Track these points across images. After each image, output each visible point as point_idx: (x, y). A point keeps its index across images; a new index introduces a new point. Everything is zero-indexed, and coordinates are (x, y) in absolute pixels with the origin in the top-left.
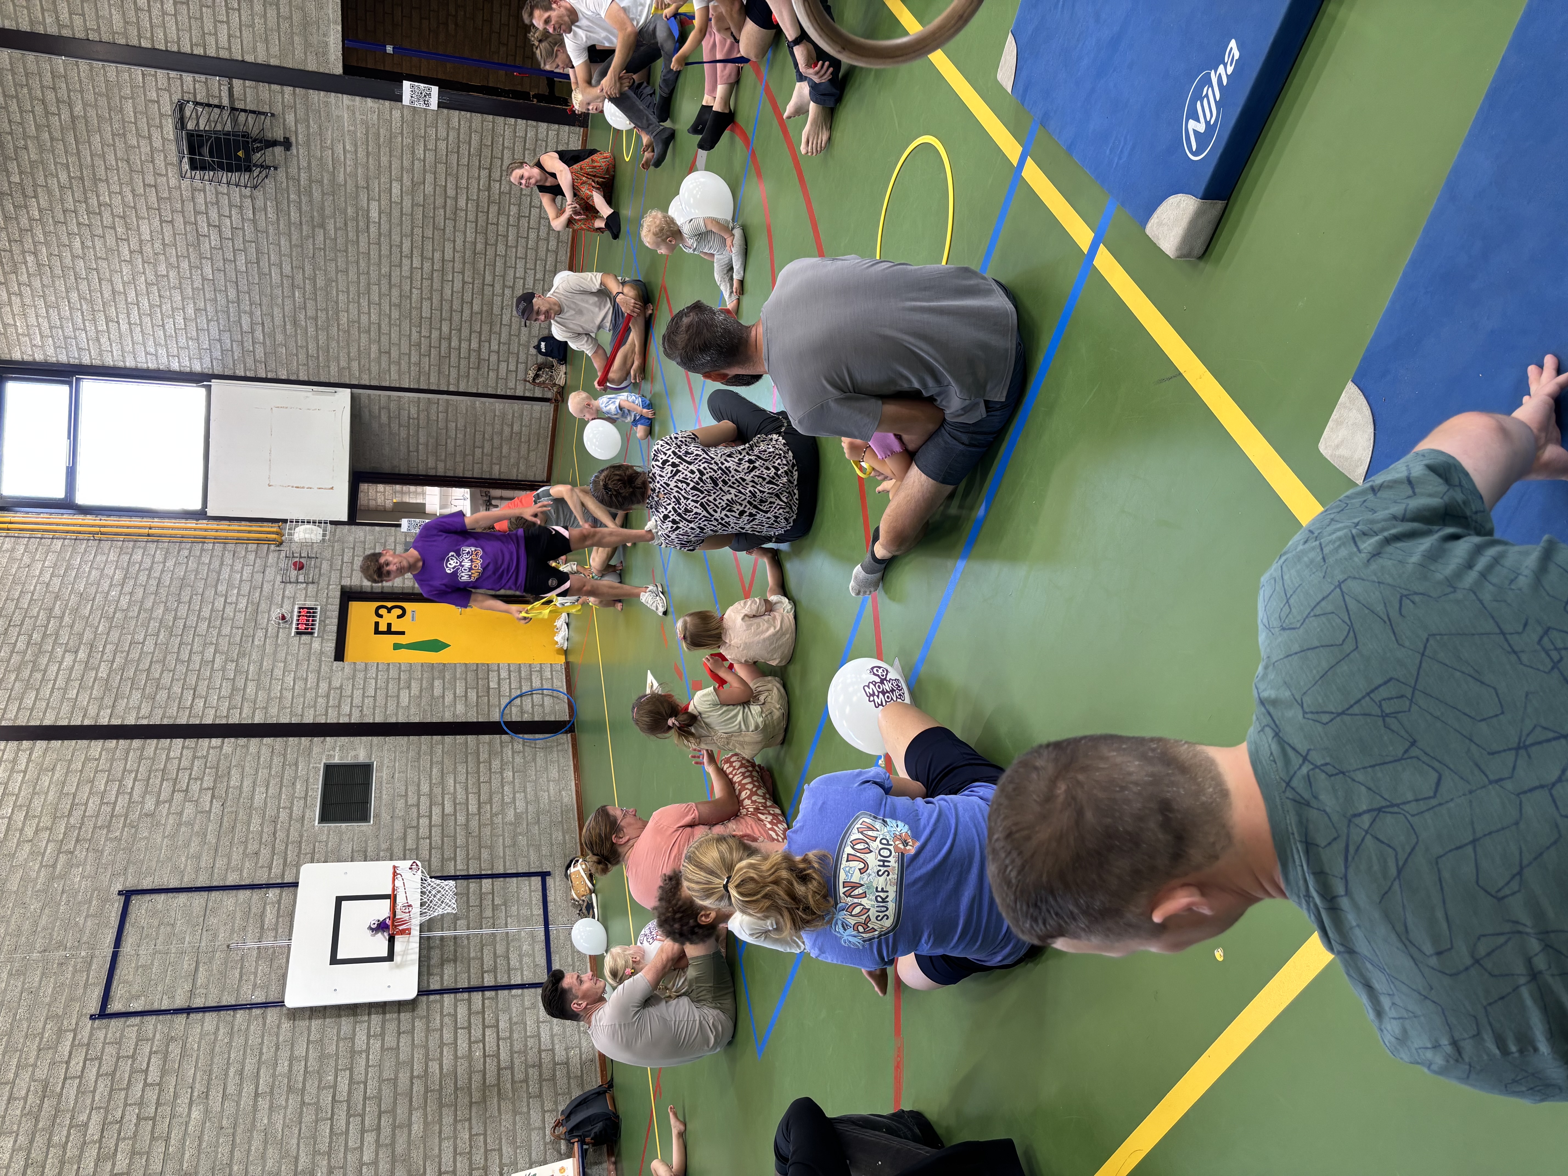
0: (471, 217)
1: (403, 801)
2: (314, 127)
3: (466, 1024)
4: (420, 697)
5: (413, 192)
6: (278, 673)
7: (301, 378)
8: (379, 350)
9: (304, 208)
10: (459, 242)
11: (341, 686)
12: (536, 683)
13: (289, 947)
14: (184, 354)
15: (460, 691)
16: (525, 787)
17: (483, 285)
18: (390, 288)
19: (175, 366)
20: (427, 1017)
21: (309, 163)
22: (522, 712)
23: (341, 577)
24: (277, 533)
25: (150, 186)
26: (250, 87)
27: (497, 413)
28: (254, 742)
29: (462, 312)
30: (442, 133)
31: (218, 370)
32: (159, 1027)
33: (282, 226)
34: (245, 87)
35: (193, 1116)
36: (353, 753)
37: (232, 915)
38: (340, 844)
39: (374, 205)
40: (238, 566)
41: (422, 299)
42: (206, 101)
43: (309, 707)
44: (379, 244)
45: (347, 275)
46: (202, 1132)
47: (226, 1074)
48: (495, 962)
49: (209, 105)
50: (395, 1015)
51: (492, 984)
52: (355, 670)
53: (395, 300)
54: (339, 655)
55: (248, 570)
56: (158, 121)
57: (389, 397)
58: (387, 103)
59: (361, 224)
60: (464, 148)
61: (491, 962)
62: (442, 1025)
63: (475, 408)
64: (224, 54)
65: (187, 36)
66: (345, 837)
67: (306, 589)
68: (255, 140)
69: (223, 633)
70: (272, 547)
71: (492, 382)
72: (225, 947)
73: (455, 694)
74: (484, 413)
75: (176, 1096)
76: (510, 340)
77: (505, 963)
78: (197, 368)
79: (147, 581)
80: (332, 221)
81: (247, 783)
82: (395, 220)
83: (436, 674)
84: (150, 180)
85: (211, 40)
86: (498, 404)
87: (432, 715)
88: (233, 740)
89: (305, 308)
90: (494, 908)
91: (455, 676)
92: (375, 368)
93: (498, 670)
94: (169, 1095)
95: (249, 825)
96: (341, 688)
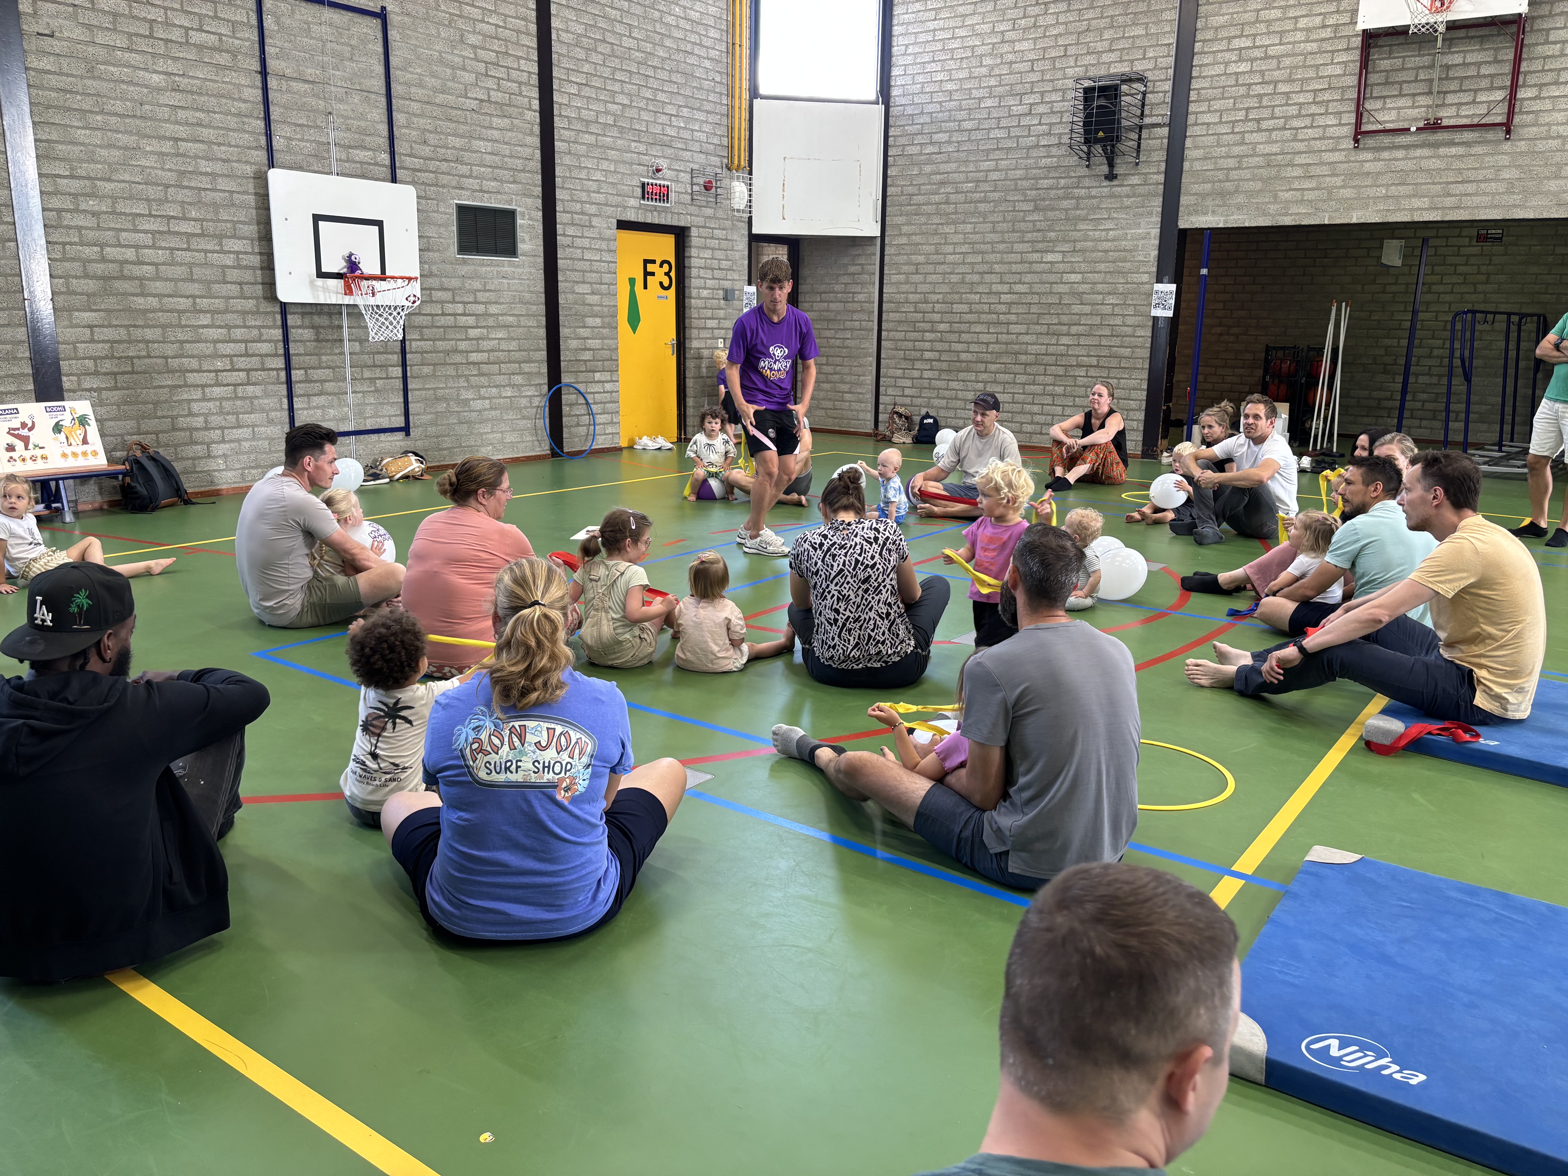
0: (1051, 349)
1: (480, 287)
2: (1128, 202)
3: (250, 352)
4: (584, 304)
5: (1073, 293)
6: (605, 165)
7: (889, 189)
8: (919, 264)
9: (1052, 192)
10: (1026, 338)
11: (593, 227)
12: (600, 419)
13: (331, 173)
14: (908, 80)
15: (591, 343)
16: (496, 409)
17: (986, 363)
18: (980, 273)
19: (895, 72)
20: (258, 312)
21: (1094, 197)
22: (571, 405)
23: (698, 227)
24: (739, 165)
25: (1066, 50)
26: (1162, 143)
27: (862, 378)
28: (536, 141)
29: (959, 342)
30: (1130, 321)
31: (893, 111)
32: (247, 44)
33: (1034, 171)
34: (1162, 138)
35: (154, 76)
36: (527, 238)
37: (362, 117)
38: (435, 224)
39: (1058, 257)
40: (707, 128)
41: (971, 304)
42: (1147, 102)
43: (571, 195)
44: (1021, 262)
45: (991, 232)
46: (137, 85)
47: (197, 110)
48: (316, 381)
49: (1143, 105)
50: (259, 280)
51: (294, 378)
52: (609, 240)
53: (968, 278)
54: (623, 225)
55: (703, 137)
56: (1127, 58)
57: (874, 274)
58: (1154, 269)
59: (1040, 245)
60: (1116, 341)
61: (316, 377)
62: (249, 327)
63: (865, 356)
64: (1191, 119)
65: (1207, 85)
66: (442, 230)
67: (686, 193)
68: (1113, 146)
69: (642, 113)
70: (725, 161)
71: (891, 372)
72: (330, 110)
73: (588, 338)
74: (861, 366)
75: (176, 59)
76: (934, 389)
77: (316, 391)
78: (895, 92)
79: (689, 42)
80: (1041, 218)
81: (496, 134)
82: (1045, 277)
83: (607, 320)
84: (1072, 51)
85: (1204, 107)
86: (870, 379)
87: (566, 316)
88: (538, 120)
89: (957, 192)
90: (372, 380)
91: (606, 338)
92: (902, 259)
93: (612, 381)
94: (176, 52)
95: (453, 135)
96: (591, 226)
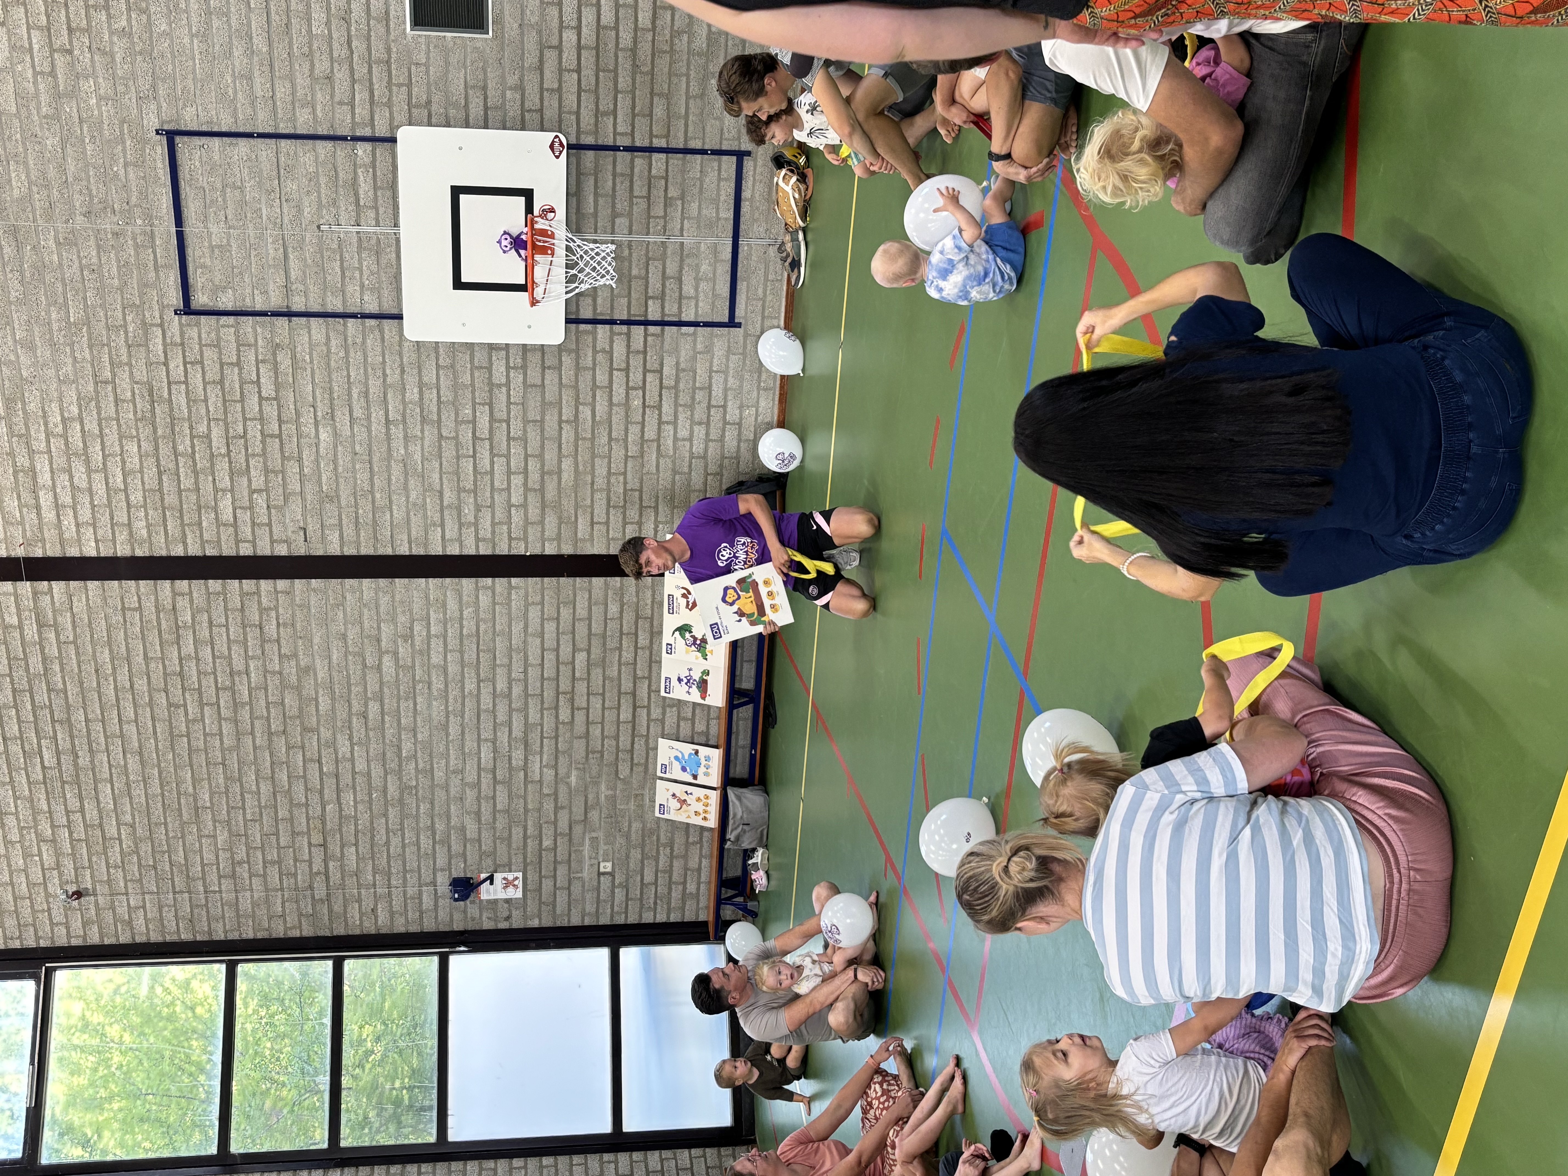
3: (623, 366)
13: (397, 236)
20: (577, 351)
35: (322, 437)
46: (335, 455)
47: (350, 394)
48: (664, 285)
51: (658, 316)
61: (659, 285)
72: (315, 227)
90: (668, 202)
94: (290, 411)
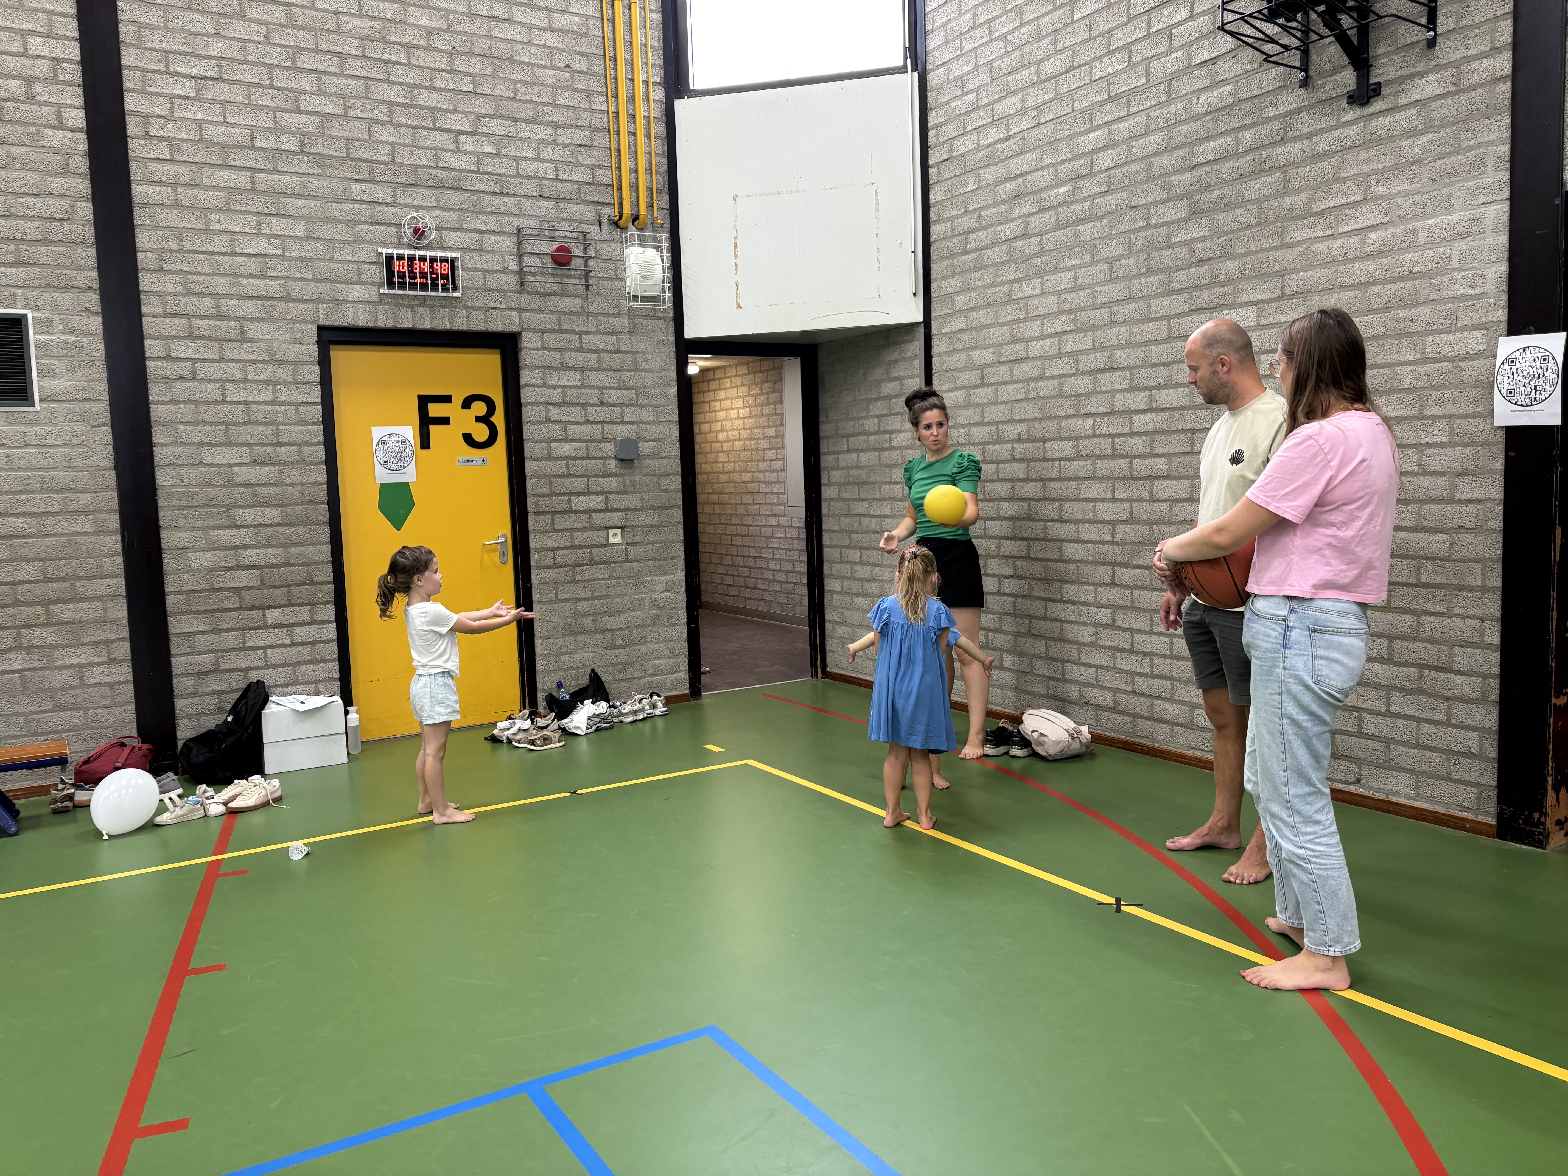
2: (1413, 149)
6: (279, 226)
7: (932, 229)
8: (986, 366)
9: (1226, 167)
11: (249, 340)
14: (951, 11)
21: (1326, 155)
23: (542, 331)
24: (637, 217)
29: (1061, 520)
40: (554, 153)
45: (1107, 282)
53: (1070, 385)
54: (333, 336)
55: (546, 169)
59: (1206, 294)
67: (506, 270)
69: (375, 129)
70: (606, 210)
78: (932, 42)
80: (1205, 232)
83: (299, 509)
88: (82, 147)
89: (1042, 210)
92: (957, 360)
96: (244, 339)
